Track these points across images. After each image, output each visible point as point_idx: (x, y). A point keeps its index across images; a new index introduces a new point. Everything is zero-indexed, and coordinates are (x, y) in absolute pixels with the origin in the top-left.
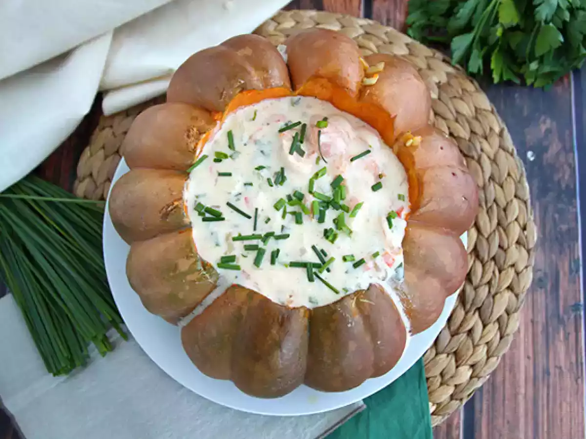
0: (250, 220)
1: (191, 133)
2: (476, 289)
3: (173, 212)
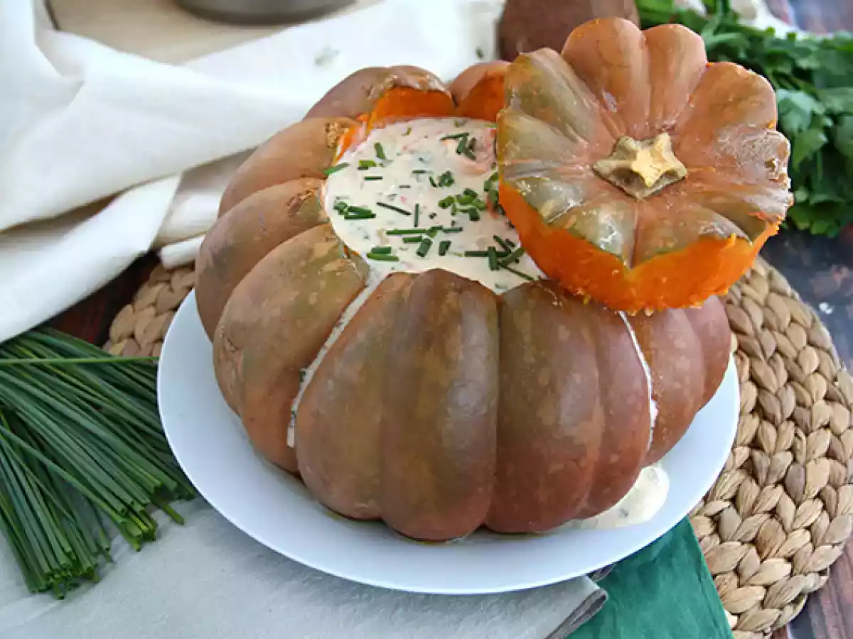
0: (408, 217)
1: (331, 127)
2: (770, 456)
3: (305, 202)
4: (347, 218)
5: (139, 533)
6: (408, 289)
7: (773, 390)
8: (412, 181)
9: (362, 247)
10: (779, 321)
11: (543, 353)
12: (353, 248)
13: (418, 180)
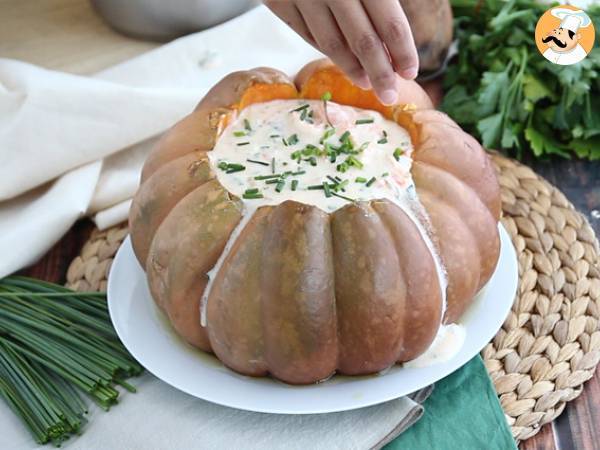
0: (269, 167)
1: (213, 115)
3: (200, 166)
4: (228, 172)
5: (107, 398)
6: (271, 215)
7: (549, 273)
8: (270, 143)
9: (238, 192)
10: (556, 226)
11: (359, 247)
12: (233, 193)
13: (275, 142)
